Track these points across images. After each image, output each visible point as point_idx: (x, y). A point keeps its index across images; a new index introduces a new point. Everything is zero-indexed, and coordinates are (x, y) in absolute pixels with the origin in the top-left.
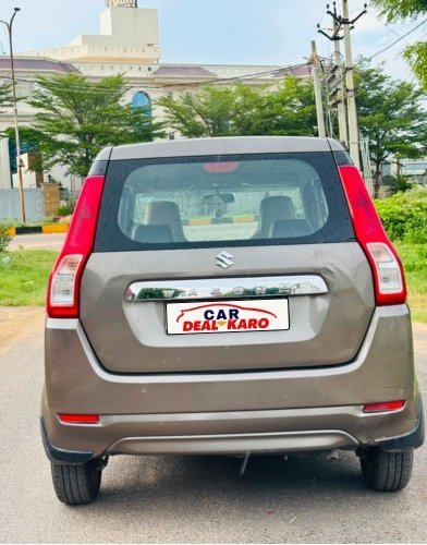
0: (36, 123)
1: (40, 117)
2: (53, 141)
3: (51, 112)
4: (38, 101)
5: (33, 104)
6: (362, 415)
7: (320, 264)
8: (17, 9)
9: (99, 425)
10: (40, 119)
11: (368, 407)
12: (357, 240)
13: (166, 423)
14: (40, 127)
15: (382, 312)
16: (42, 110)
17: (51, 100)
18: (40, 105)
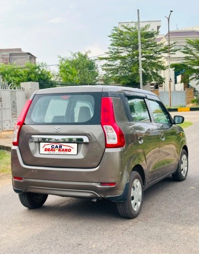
0: (185, 61)
1: (187, 58)
2: (192, 69)
3: (192, 56)
4: (185, 51)
5: (184, 52)
6: (99, 186)
7: (87, 132)
8: (171, 11)
9: (22, 181)
10: (186, 59)
11: (102, 184)
12: (101, 124)
13: (33, 182)
14: (187, 63)
15: (107, 150)
16: (188, 55)
17: (192, 50)
18: (187, 53)
